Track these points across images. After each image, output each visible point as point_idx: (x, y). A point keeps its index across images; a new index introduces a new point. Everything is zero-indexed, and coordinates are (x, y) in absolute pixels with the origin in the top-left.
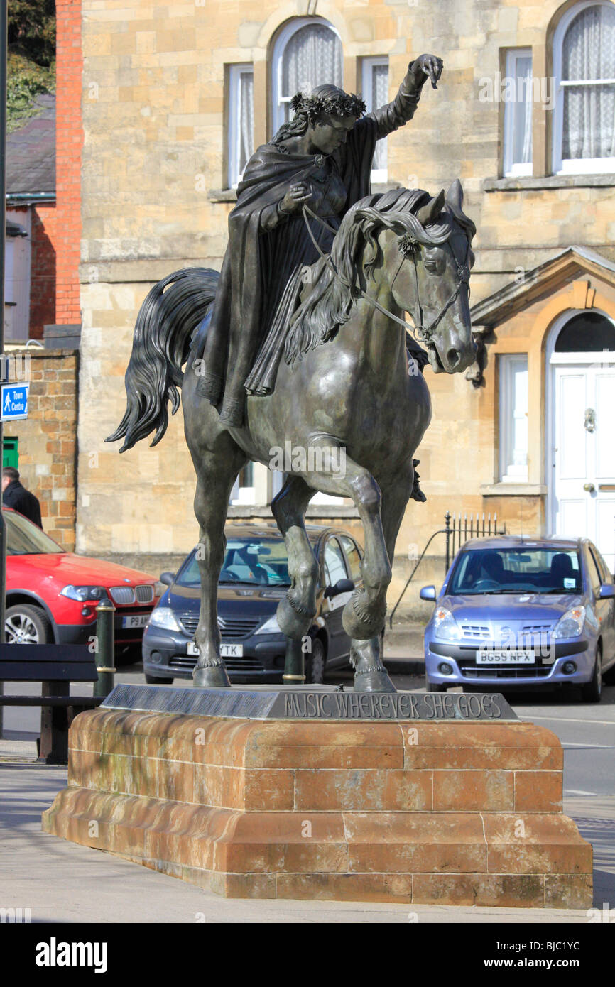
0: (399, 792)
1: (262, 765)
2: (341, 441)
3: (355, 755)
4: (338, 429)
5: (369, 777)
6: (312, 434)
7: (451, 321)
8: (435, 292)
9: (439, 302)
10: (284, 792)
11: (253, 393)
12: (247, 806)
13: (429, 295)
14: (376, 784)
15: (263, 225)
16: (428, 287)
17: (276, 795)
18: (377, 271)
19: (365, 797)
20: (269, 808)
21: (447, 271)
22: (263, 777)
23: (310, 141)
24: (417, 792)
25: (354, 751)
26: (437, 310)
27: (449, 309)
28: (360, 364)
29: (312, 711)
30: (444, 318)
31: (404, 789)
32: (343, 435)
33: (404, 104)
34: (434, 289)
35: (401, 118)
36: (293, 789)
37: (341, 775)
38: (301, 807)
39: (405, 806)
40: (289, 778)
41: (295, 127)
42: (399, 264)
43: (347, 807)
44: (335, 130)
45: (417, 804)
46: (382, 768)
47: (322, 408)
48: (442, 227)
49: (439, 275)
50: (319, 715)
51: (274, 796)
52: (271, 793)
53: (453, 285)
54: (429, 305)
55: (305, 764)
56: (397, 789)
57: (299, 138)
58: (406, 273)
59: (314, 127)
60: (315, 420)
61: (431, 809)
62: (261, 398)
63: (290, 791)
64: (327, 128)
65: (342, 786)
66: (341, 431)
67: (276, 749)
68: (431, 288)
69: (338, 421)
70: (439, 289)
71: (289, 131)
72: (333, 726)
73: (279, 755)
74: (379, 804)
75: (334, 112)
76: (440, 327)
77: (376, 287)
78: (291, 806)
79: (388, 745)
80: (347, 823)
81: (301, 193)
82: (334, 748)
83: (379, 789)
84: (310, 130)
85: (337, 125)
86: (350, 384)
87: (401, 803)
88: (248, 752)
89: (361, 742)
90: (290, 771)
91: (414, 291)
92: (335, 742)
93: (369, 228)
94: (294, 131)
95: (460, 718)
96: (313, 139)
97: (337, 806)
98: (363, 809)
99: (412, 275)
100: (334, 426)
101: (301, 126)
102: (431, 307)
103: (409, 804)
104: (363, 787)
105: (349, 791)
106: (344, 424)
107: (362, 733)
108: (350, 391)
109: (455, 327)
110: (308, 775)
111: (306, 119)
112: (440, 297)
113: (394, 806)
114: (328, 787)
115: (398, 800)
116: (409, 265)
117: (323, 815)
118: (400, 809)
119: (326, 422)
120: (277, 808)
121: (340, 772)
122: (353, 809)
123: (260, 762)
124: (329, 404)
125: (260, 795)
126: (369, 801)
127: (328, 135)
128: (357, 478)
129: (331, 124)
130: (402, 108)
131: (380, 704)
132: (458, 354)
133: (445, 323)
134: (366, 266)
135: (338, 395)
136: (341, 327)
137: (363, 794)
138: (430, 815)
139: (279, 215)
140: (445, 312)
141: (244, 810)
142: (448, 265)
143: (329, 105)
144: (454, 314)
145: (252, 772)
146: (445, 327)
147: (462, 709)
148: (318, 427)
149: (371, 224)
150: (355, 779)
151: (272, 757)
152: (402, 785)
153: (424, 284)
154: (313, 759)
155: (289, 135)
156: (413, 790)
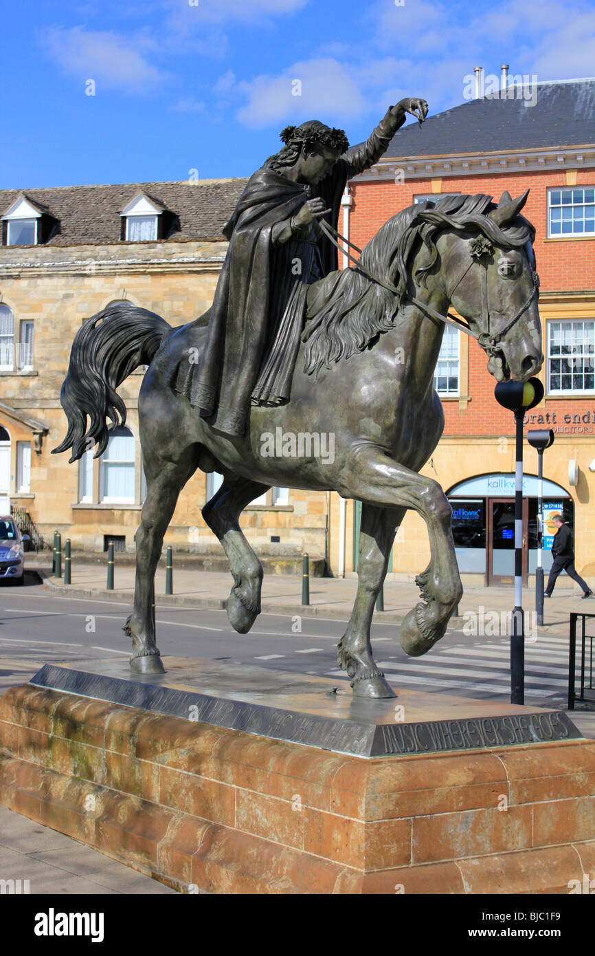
0: (504, 831)
1: (381, 817)
2: (387, 450)
3: (466, 796)
4: (386, 438)
5: (478, 818)
6: (354, 444)
7: (525, 327)
8: (508, 298)
9: (513, 308)
10: (402, 844)
11: (262, 403)
12: (366, 866)
13: (501, 301)
14: (484, 825)
15: (273, 240)
16: (500, 292)
17: (394, 849)
18: (431, 278)
19: (475, 840)
20: (387, 866)
21: (524, 275)
22: (382, 830)
23: (300, 171)
24: (519, 829)
25: (465, 791)
26: (509, 316)
27: (523, 315)
28: (406, 373)
29: (410, 746)
30: (517, 324)
31: (509, 828)
32: (388, 445)
33: (377, 147)
34: (508, 294)
35: (371, 161)
36: (409, 841)
37: (454, 819)
38: (418, 860)
39: (509, 846)
40: (407, 828)
41: (285, 158)
42: (466, 268)
43: (459, 854)
44: (326, 161)
45: (520, 843)
46: (490, 807)
47: (370, 416)
48: (520, 230)
49: (514, 279)
50: (417, 749)
51: (392, 851)
52: (390, 848)
53: (528, 290)
54: (500, 311)
55: (422, 811)
56: (503, 828)
57: (289, 168)
58: (474, 277)
59: (306, 158)
60: (359, 429)
61: (534, 845)
62: (269, 409)
63: (407, 843)
64: (319, 158)
65: (455, 830)
66: (387, 441)
67: (395, 796)
68: (504, 293)
69: (386, 430)
70: (514, 295)
71: (279, 161)
72: (439, 762)
73: (397, 804)
74: (487, 847)
75: (328, 144)
76: (512, 333)
77: (427, 295)
78: (407, 860)
79: (494, 781)
80: (465, 874)
81: (321, 207)
82: (447, 789)
83: (487, 830)
84: (301, 160)
85: (329, 156)
86: (399, 392)
87: (506, 843)
88: (368, 804)
89: (471, 780)
90: (408, 821)
91: (483, 296)
92: (447, 782)
93: (430, 232)
94: (284, 161)
95: (538, 741)
96: (303, 169)
97: (451, 854)
98: (474, 854)
99: (480, 280)
100: (382, 434)
101: (293, 156)
102: (502, 313)
103: (513, 843)
104: (473, 830)
105: (461, 836)
106: (392, 433)
107: (469, 769)
108: (399, 399)
109: (529, 334)
110: (424, 823)
111: (299, 151)
112: (514, 302)
113: (499, 847)
114: (443, 834)
115: (504, 840)
116: (479, 270)
117: (438, 866)
118: (505, 850)
119: (373, 431)
120: (394, 865)
121: (453, 816)
122: (465, 855)
123: (380, 813)
124: (378, 414)
125: (379, 851)
126: (478, 844)
127: (320, 165)
128: (427, 490)
129: (322, 155)
130: (375, 151)
131: (468, 731)
132: (533, 361)
133: (517, 329)
134: (418, 272)
135: (388, 403)
136: (382, 336)
137: (473, 837)
138: (532, 854)
139: (292, 230)
140: (518, 318)
141: (363, 870)
142: (525, 269)
143: (324, 136)
144: (529, 320)
145: (372, 826)
146: (517, 333)
147: (537, 730)
148: (364, 436)
149: (433, 227)
150: (466, 822)
151: (391, 807)
152: (507, 823)
153: (496, 289)
154: (429, 804)
155: (278, 165)
156: (516, 828)
